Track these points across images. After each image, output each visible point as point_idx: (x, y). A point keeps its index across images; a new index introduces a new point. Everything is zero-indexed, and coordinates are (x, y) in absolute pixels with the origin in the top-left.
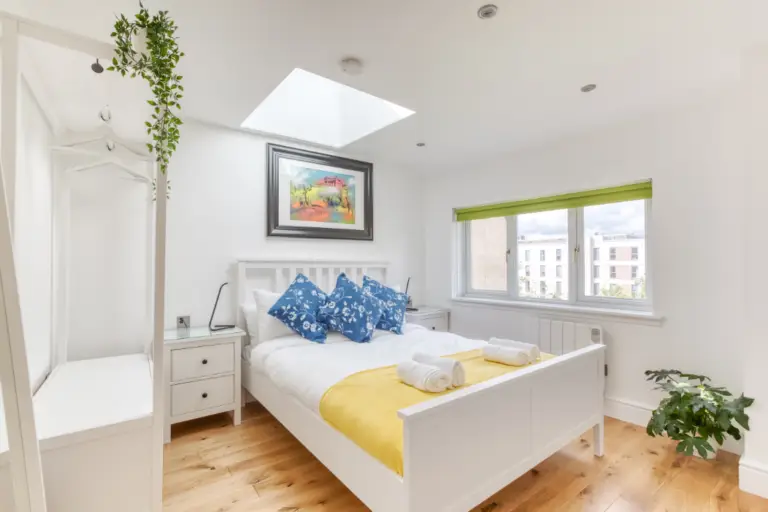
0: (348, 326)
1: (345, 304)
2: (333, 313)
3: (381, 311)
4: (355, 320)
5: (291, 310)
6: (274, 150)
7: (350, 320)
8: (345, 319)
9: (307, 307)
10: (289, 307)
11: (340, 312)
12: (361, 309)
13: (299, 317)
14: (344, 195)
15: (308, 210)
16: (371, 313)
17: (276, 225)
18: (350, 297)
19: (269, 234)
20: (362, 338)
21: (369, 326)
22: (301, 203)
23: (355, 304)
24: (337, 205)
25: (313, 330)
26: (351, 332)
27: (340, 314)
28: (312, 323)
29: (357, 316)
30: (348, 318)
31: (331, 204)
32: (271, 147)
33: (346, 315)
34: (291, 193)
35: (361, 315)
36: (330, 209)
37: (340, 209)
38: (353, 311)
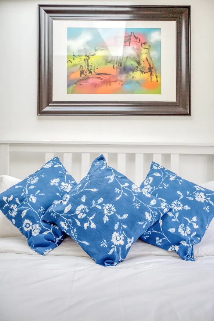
0: (83, 233)
1: (84, 199)
2: (62, 212)
3: (148, 216)
4: (93, 226)
5: (13, 202)
6: (47, 12)
7: (86, 225)
8: (79, 224)
9: (34, 199)
10: (11, 199)
11: (72, 211)
12: (108, 209)
13: (20, 212)
14: (144, 57)
15: (91, 81)
16: (125, 216)
17: (49, 102)
18: (94, 190)
19: (41, 112)
20: (101, 256)
21: (117, 239)
22: (82, 72)
23: (101, 200)
24: (133, 70)
25: (35, 233)
26: (86, 243)
27: (72, 215)
28: (34, 222)
29: (98, 221)
30: (83, 221)
31: (125, 69)
32: (42, 9)
33: (81, 216)
34: (69, 61)
35: (106, 219)
36: (123, 77)
37: (137, 75)
38: (92, 210)
